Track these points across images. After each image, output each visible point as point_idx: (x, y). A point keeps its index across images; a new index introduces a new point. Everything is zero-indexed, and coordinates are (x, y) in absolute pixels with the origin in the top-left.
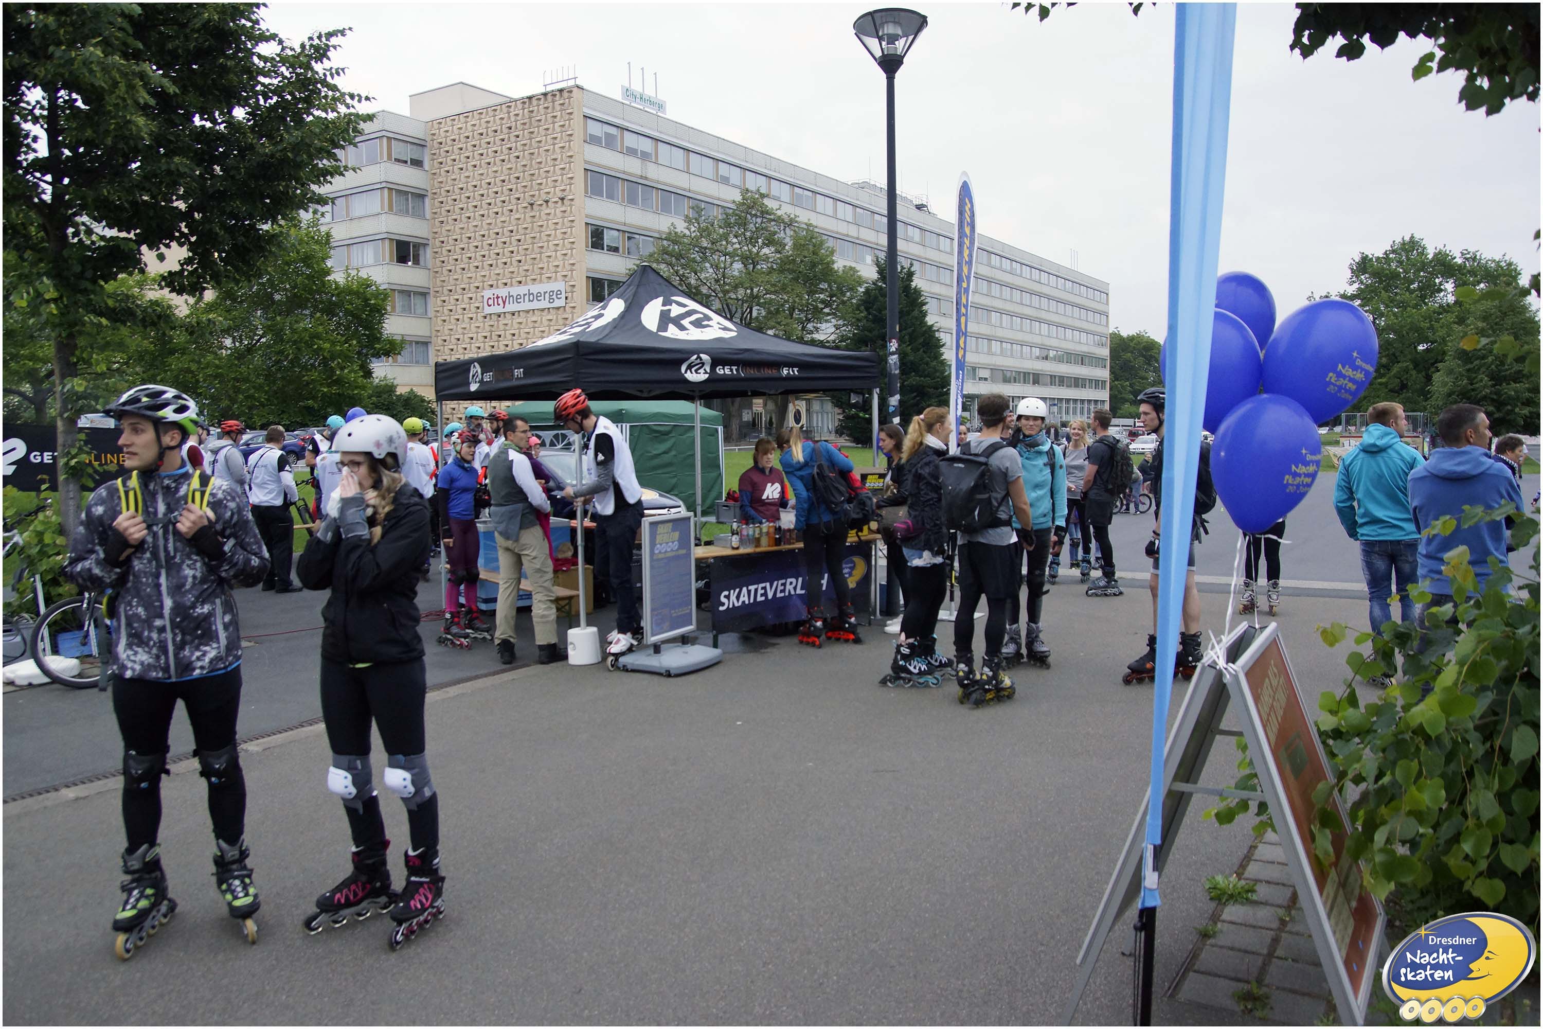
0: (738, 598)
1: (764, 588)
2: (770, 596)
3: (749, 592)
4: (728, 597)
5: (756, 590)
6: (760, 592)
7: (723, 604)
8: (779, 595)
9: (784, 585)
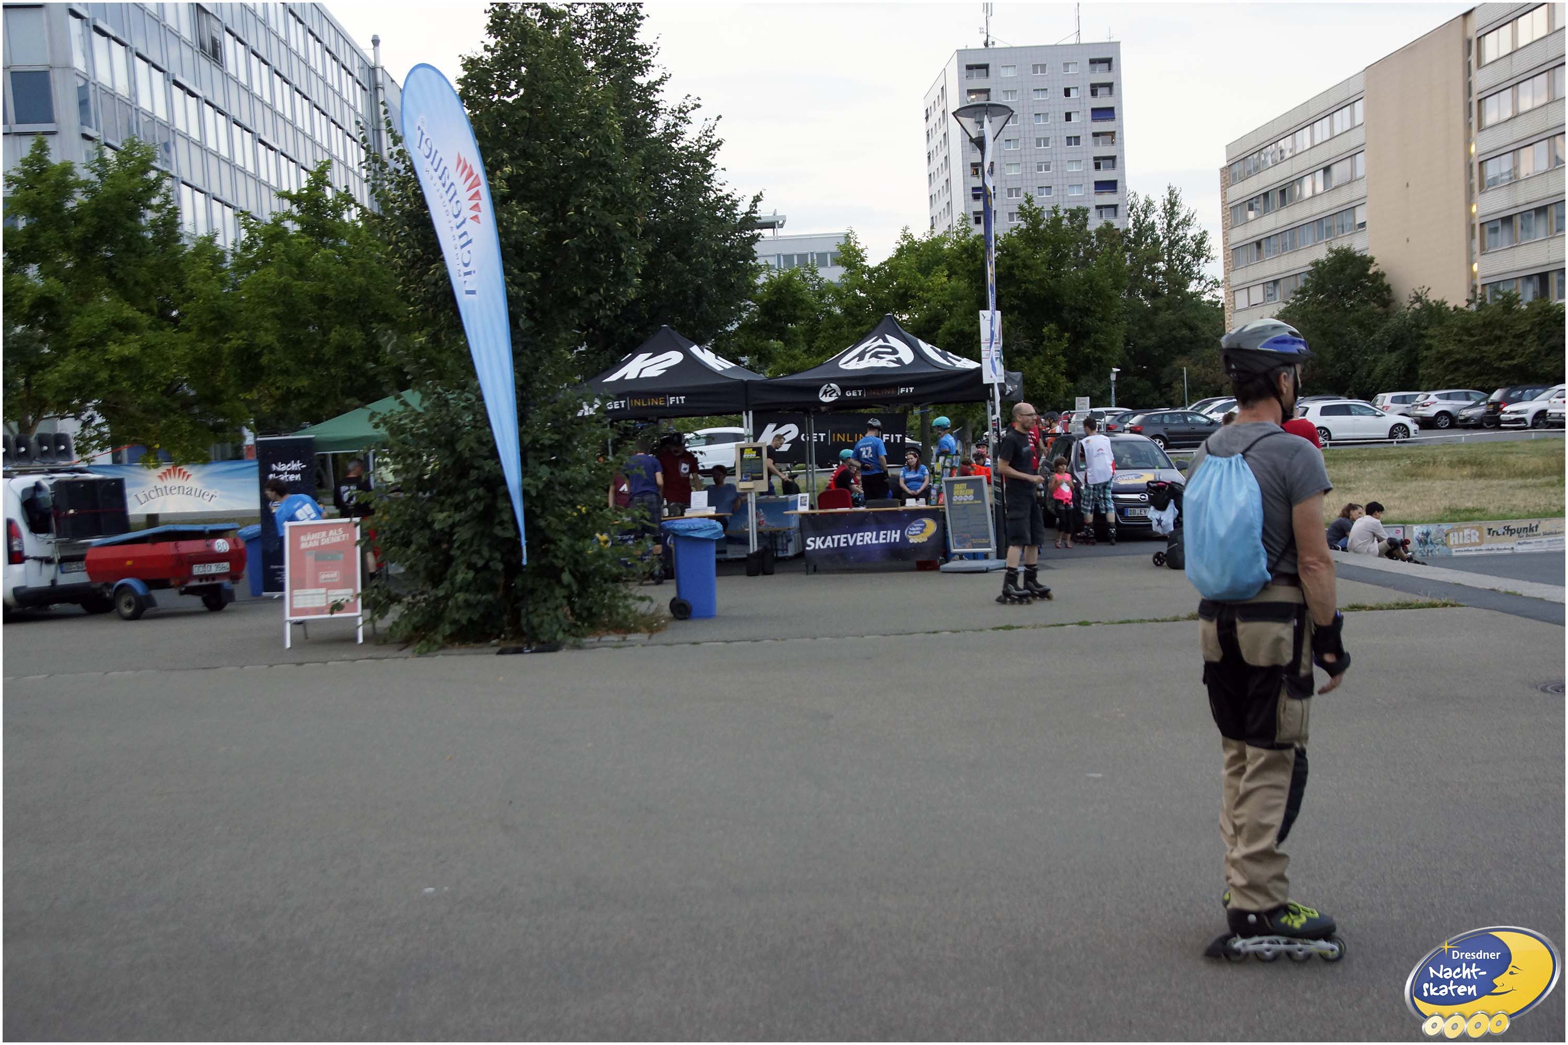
0: (823, 543)
1: (846, 538)
2: (851, 544)
3: (833, 540)
4: (814, 542)
5: (839, 539)
6: (842, 540)
7: (810, 546)
8: (858, 543)
9: (863, 536)
